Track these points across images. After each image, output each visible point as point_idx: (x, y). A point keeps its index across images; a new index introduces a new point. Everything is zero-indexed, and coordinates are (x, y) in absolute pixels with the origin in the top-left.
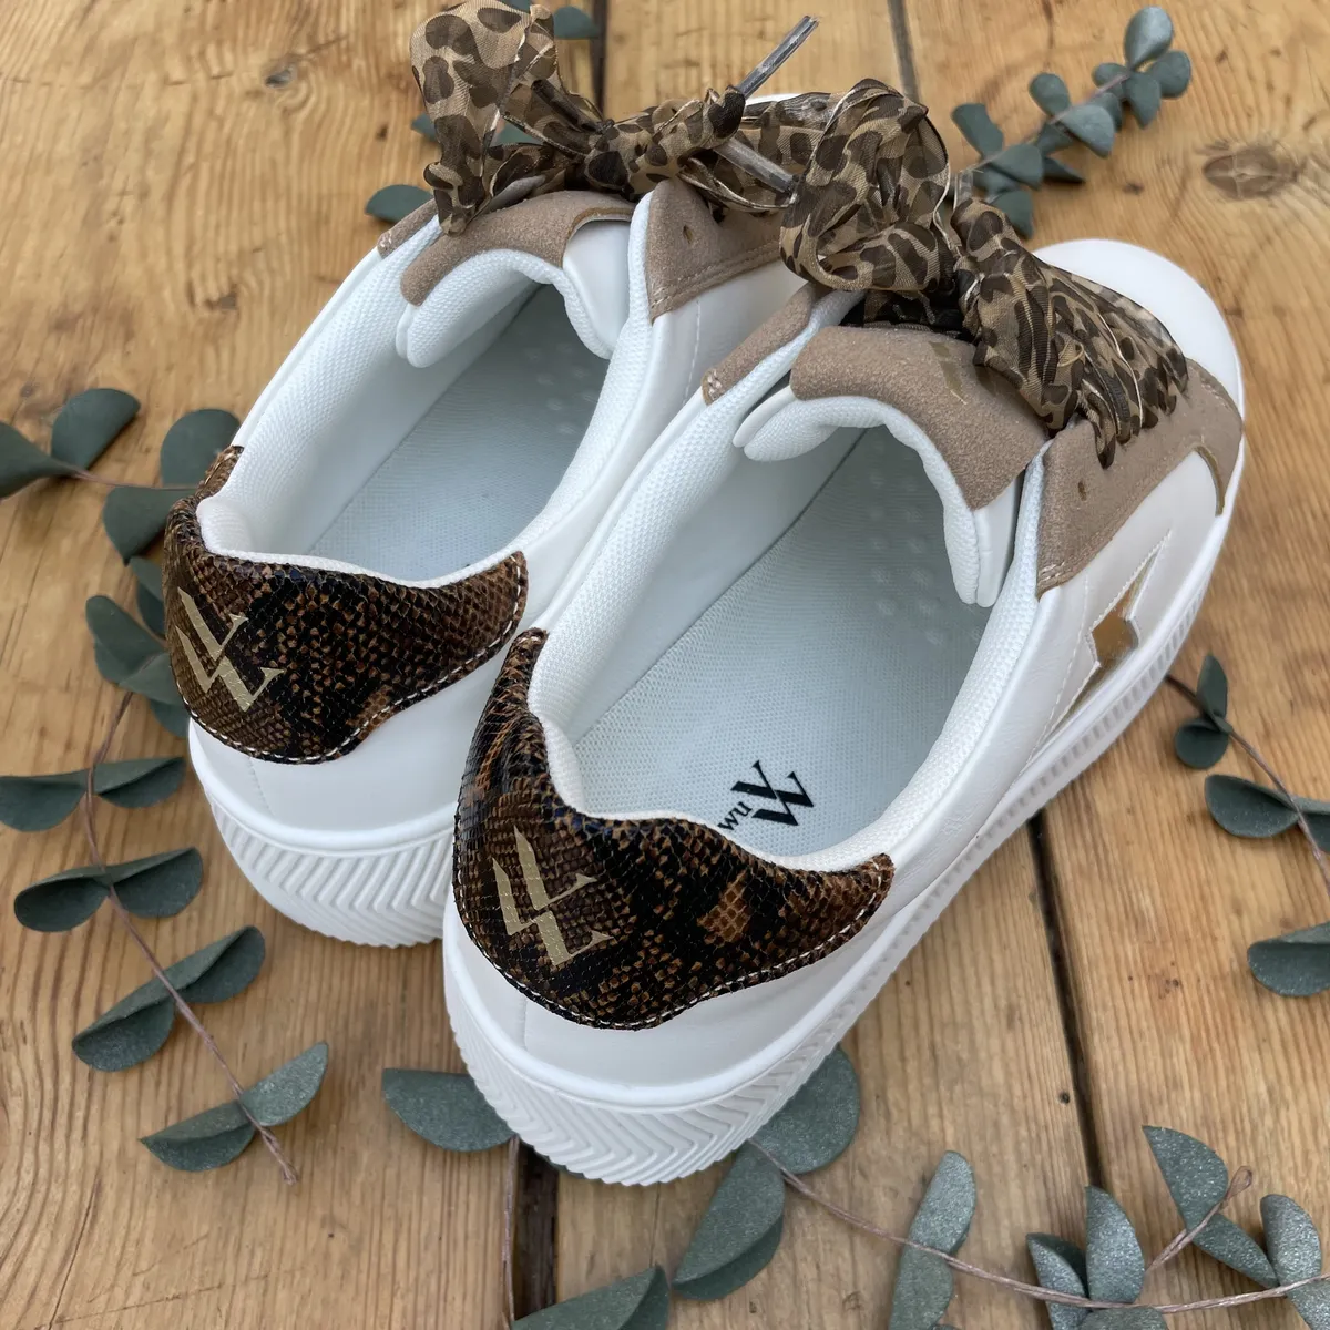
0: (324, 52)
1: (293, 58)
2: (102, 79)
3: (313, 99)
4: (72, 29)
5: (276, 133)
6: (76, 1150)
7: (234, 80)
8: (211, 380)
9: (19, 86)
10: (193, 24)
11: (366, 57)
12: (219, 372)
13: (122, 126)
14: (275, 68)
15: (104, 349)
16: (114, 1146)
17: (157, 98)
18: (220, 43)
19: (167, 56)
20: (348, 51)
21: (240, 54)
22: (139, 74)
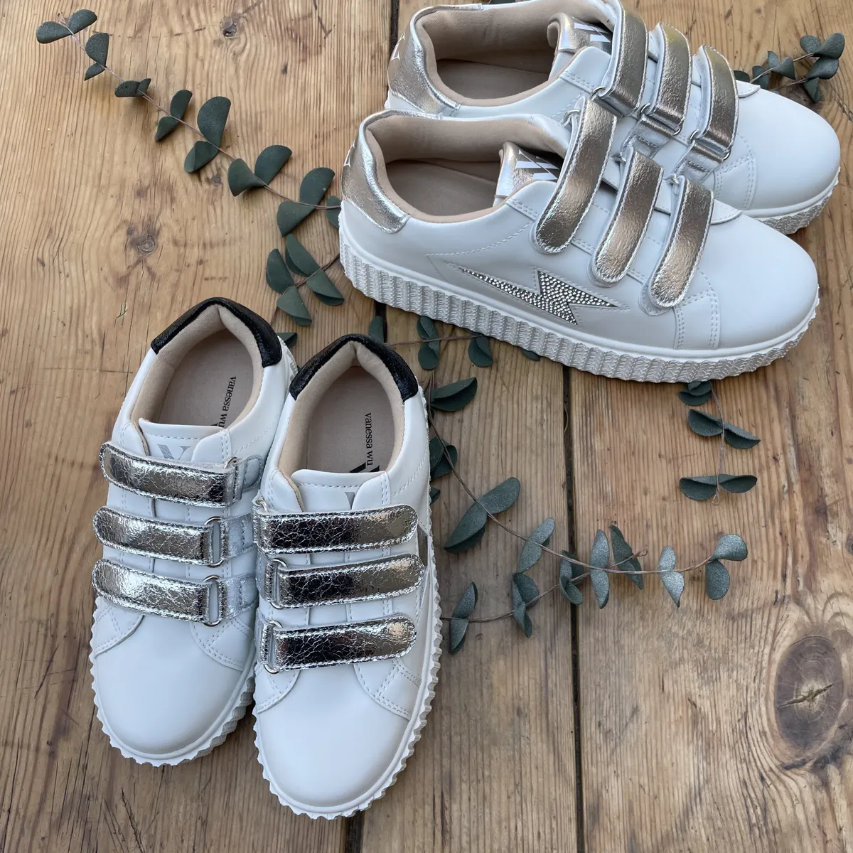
0: (252, 12)
1: (236, 17)
2: (139, 30)
3: (248, 47)
5: (232, 70)
7: (206, 31)
8: (213, 225)
11: (275, 16)
12: (216, 222)
13: (152, 63)
14: (227, 23)
15: (161, 208)
17: (169, 46)
18: (197, 6)
19: (170, 15)
20: (264, 11)
21: (208, 13)
22: (157, 27)
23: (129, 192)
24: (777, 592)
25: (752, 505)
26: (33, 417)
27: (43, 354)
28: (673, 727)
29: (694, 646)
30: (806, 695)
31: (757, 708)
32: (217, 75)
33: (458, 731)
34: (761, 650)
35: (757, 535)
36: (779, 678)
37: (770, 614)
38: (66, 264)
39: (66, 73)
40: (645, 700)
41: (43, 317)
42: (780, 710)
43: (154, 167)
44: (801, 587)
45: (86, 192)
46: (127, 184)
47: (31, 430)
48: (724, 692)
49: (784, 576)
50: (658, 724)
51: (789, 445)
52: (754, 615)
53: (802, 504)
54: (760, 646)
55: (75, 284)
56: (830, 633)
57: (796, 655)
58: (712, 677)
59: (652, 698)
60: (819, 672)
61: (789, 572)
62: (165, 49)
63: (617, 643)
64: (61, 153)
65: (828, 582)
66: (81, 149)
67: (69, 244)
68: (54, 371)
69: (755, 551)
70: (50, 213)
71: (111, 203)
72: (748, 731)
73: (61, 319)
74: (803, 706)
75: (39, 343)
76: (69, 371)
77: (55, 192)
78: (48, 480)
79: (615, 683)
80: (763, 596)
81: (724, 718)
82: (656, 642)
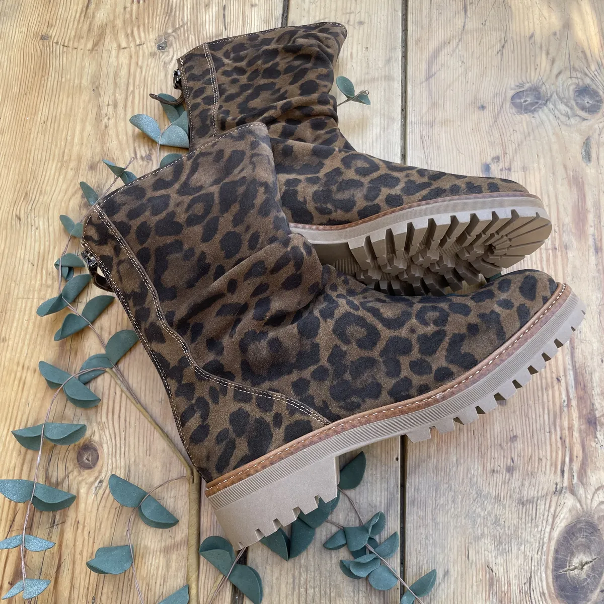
0: (179, 33)
1: (167, 35)
2: (95, 45)
4: (82, 18)
5: (162, 74)
6: (122, 460)
7: (145, 46)
9: (65, 49)
10: (128, 16)
11: (195, 35)
13: (104, 70)
14: (160, 40)
16: (133, 460)
17: (117, 57)
18: (139, 27)
19: (119, 34)
20: (188, 31)
21: (147, 33)
22: (109, 44)
23: (84, 165)
24: (557, 484)
25: (540, 416)
26: (8, 334)
27: (17, 287)
28: (475, 587)
29: (493, 524)
30: (577, 565)
31: (539, 574)
32: (151, 79)
33: (312, 585)
34: (543, 529)
35: (543, 439)
36: (557, 551)
37: (551, 501)
38: (36, 219)
39: (42, 76)
40: (454, 566)
41: (18, 260)
42: (557, 577)
43: (103, 147)
44: (575, 481)
45: (53, 166)
46: (82, 160)
47: (6, 344)
48: (514, 561)
49: (563, 472)
50: (464, 584)
51: (569, 369)
52: (539, 501)
53: (577, 416)
54: (542, 526)
55: (42, 235)
56: (596, 517)
57: (570, 532)
58: (506, 549)
59: (459, 564)
60: (586, 548)
61: (566, 469)
62: (115, 59)
63: (434, 520)
64: (36, 136)
65: (595, 478)
66: (51, 135)
67: (38, 205)
68: (24, 300)
69: (541, 451)
70: (26, 181)
71: (71, 173)
72: (532, 592)
73: (31, 261)
74: (574, 574)
75: (14, 278)
76: (35, 300)
77: (30, 165)
78: (16, 382)
79: (432, 551)
80: (546, 487)
81: (514, 582)
82: (463, 521)
